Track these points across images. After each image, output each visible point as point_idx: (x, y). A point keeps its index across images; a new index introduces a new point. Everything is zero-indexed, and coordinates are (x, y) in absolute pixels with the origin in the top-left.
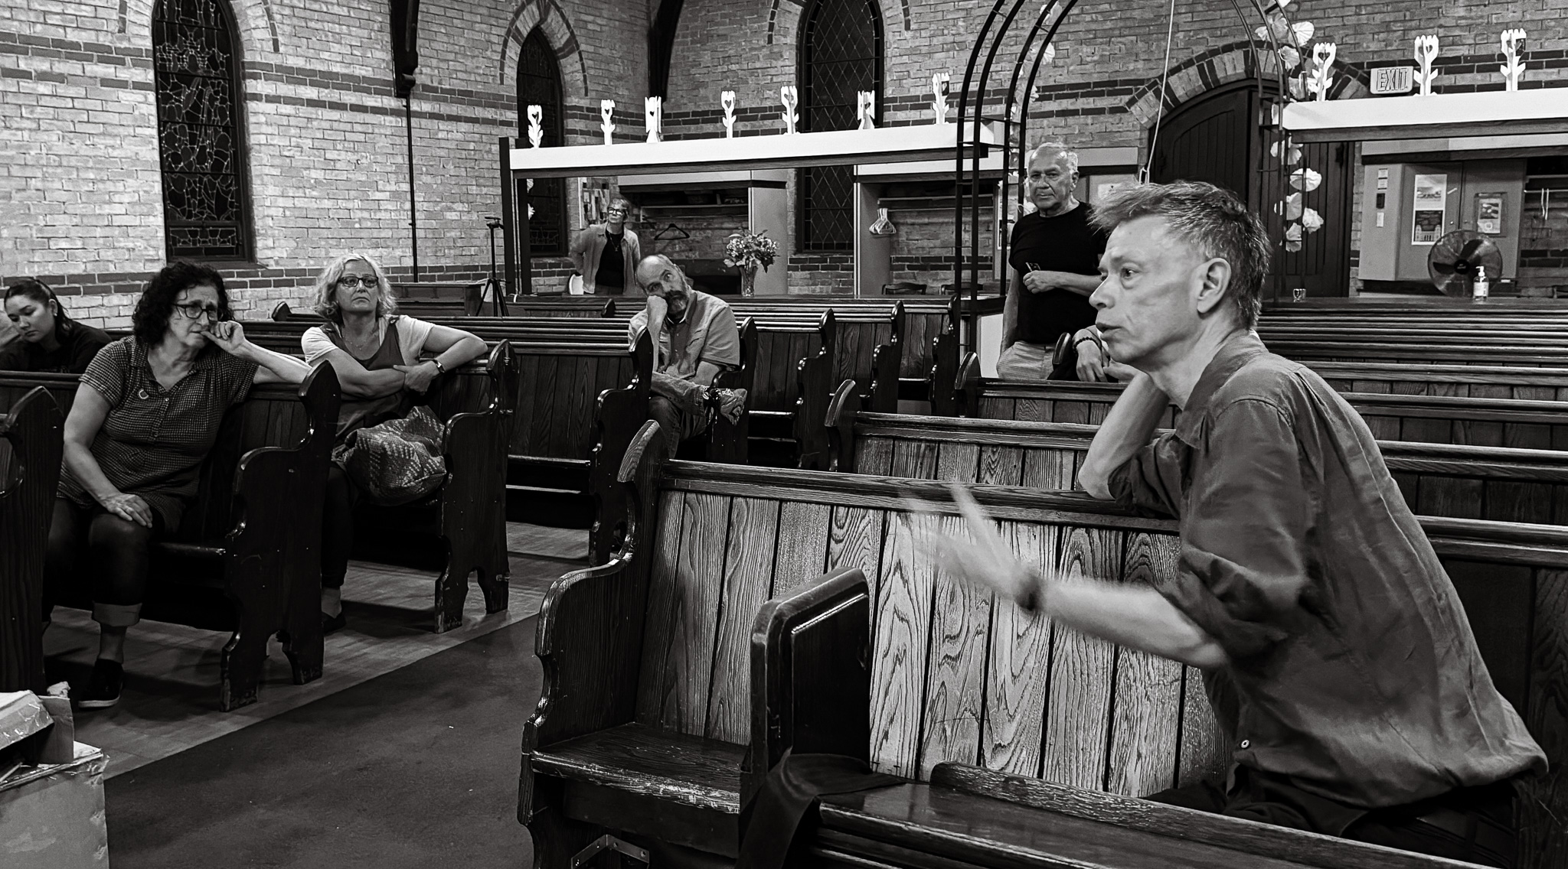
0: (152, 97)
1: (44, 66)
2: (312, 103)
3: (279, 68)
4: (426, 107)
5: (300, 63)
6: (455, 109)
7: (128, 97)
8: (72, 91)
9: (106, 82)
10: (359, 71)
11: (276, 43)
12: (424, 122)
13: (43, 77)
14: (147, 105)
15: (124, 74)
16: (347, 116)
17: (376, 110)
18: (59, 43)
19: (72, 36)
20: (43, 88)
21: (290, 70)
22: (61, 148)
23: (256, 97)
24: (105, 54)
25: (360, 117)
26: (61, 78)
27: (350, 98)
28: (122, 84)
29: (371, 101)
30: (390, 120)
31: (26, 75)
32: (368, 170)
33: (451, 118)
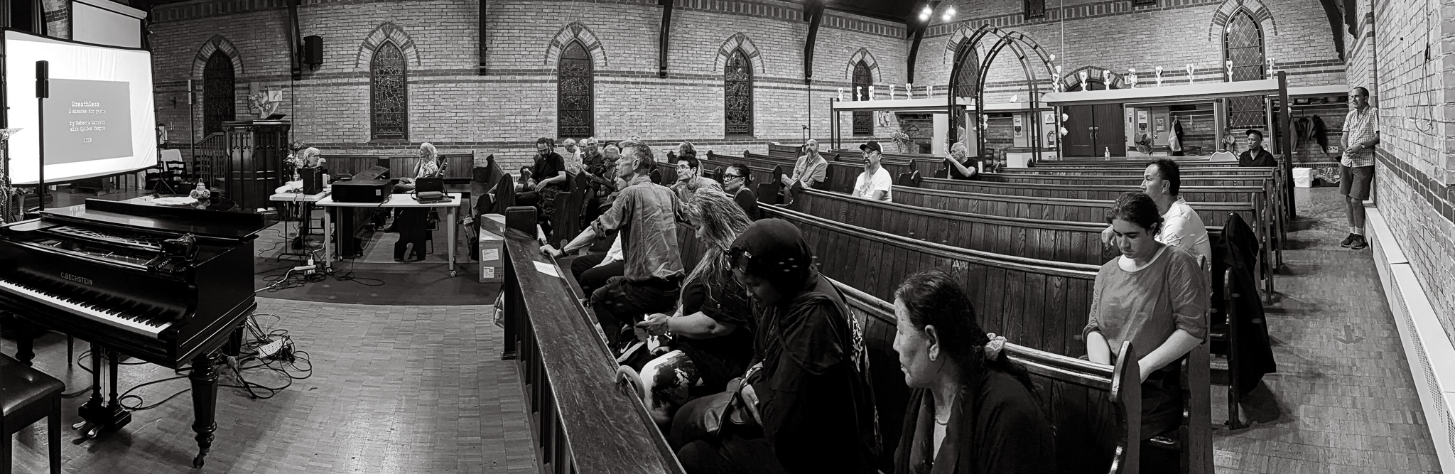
0: (723, 89)
1: (691, 82)
2: (774, 88)
3: (765, 78)
4: (816, 87)
5: (772, 76)
6: (827, 88)
7: (715, 89)
8: (699, 88)
9: (709, 85)
10: (792, 77)
11: (764, 71)
12: (815, 92)
13: (691, 85)
14: (722, 91)
15: (714, 83)
16: (787, 91)
17: (797, 89)
18: (696, 75)
19: (700, 73)
20: (691, 88)
21: (768, 78)
22: (695, 104)
23: (756, 87)
24: (709, 78)
25: (791, 91)
26: (696, 85)
27: (788, 85)
28: (714, 86)
29: (795, 86)
30: (804, 92)
31: (686, 85)
32: (794, 108)
33: (825, 90)
